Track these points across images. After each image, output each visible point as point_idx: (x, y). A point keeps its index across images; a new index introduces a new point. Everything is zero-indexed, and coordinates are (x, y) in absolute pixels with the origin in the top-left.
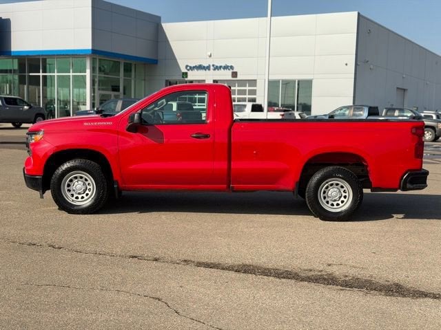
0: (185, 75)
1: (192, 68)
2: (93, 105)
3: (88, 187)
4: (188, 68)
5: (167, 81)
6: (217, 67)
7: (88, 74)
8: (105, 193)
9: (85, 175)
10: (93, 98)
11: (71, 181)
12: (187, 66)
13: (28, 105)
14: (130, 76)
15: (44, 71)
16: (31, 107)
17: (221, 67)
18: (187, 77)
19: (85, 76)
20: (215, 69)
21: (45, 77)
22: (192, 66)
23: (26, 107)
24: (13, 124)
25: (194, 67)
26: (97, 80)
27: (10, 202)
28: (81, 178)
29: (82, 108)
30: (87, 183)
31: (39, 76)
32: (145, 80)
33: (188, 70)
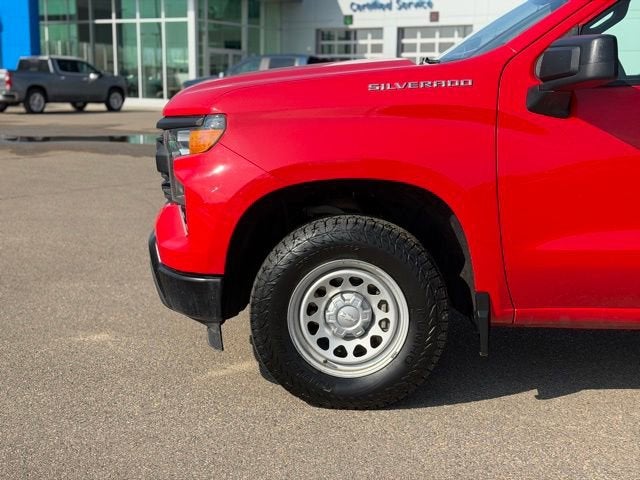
0: (349, 19)
1: (360, 8)
2: (200, 72)
3: (380, 315)
4: (355, 7)
5: (318, 31)
6: (404, 4)
7: (191, 19)
8: (443, 336)
9: (372, 274)
10: (200, 61)
11: (321, 292)
12: (352, 4)
13: (96, 72)
14: (258, 24)
15: (119, 16)
16: (101, 76)
17: (410, 4)
18: (351, 23)
19: (186, 23)
20: (400, 8)
21: (119, 26)
22: (361, 3)
23: (93, 76)
24: (74, 104)
25: (364, 6)
26: (205, 29)
27: (103, 336)
28: (356, 281)
29: (182, 78)
30: (374, 300)
31: (110, 25)
32: (281, 30)
33: (355, 11)
